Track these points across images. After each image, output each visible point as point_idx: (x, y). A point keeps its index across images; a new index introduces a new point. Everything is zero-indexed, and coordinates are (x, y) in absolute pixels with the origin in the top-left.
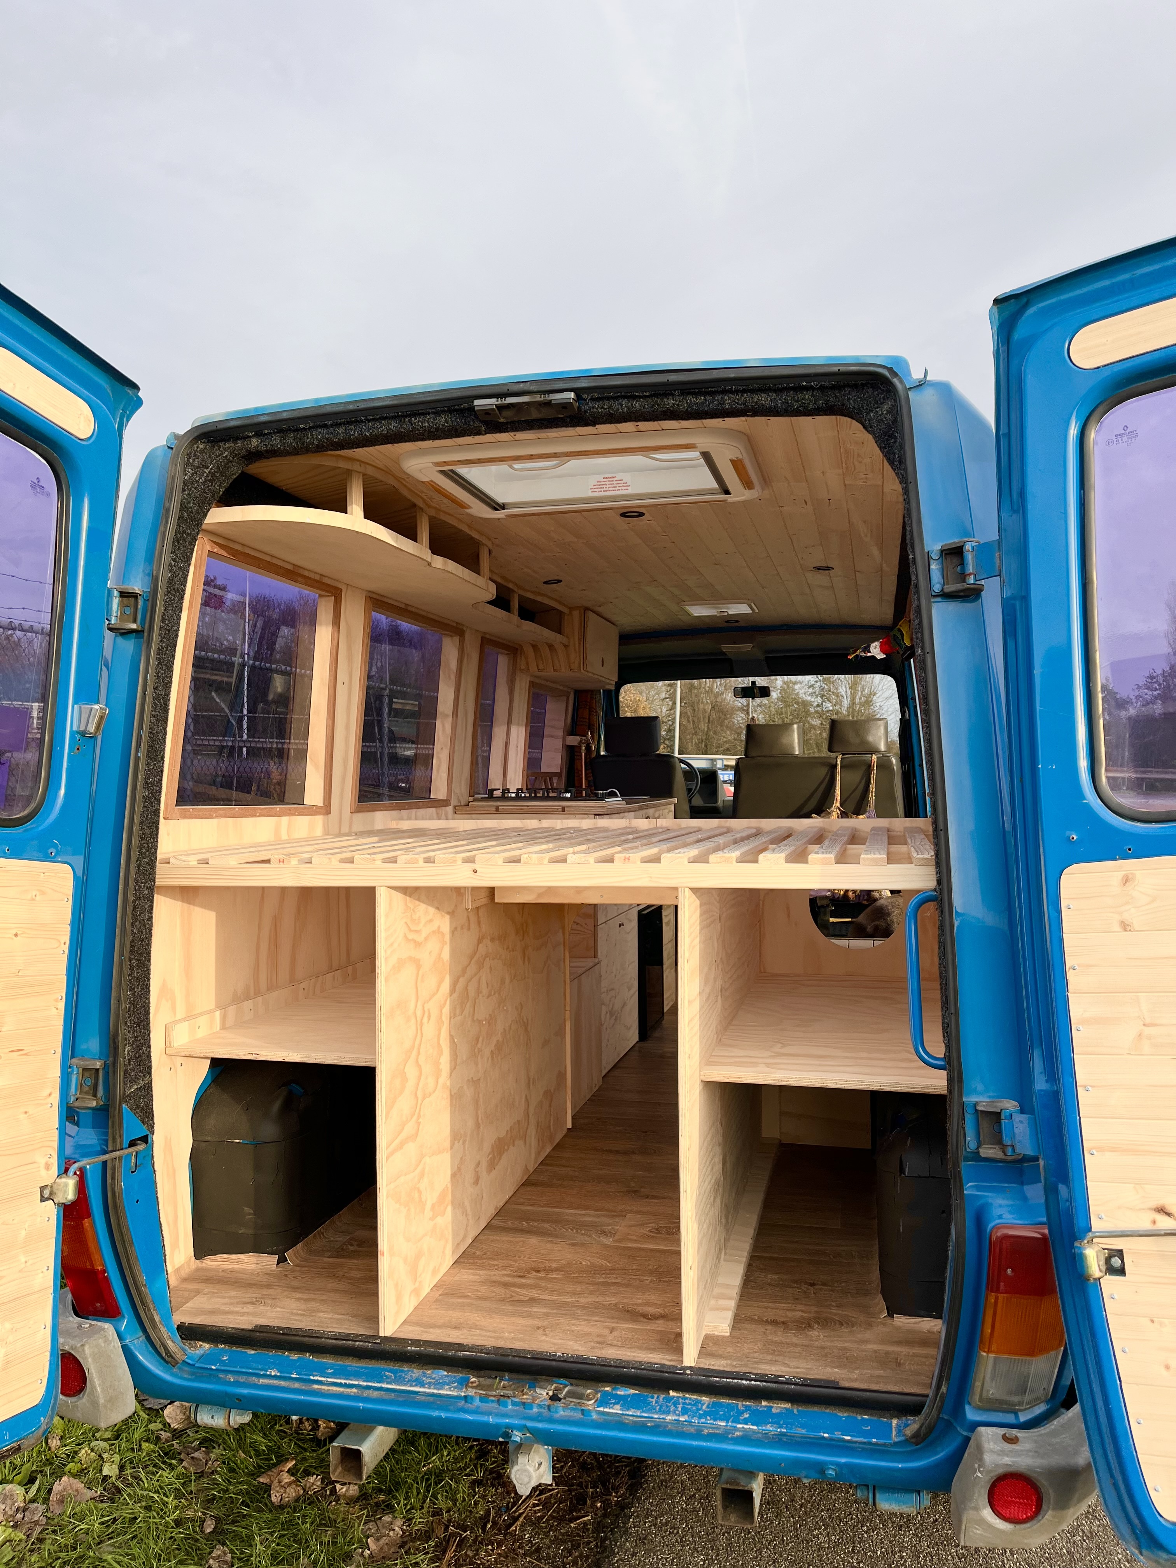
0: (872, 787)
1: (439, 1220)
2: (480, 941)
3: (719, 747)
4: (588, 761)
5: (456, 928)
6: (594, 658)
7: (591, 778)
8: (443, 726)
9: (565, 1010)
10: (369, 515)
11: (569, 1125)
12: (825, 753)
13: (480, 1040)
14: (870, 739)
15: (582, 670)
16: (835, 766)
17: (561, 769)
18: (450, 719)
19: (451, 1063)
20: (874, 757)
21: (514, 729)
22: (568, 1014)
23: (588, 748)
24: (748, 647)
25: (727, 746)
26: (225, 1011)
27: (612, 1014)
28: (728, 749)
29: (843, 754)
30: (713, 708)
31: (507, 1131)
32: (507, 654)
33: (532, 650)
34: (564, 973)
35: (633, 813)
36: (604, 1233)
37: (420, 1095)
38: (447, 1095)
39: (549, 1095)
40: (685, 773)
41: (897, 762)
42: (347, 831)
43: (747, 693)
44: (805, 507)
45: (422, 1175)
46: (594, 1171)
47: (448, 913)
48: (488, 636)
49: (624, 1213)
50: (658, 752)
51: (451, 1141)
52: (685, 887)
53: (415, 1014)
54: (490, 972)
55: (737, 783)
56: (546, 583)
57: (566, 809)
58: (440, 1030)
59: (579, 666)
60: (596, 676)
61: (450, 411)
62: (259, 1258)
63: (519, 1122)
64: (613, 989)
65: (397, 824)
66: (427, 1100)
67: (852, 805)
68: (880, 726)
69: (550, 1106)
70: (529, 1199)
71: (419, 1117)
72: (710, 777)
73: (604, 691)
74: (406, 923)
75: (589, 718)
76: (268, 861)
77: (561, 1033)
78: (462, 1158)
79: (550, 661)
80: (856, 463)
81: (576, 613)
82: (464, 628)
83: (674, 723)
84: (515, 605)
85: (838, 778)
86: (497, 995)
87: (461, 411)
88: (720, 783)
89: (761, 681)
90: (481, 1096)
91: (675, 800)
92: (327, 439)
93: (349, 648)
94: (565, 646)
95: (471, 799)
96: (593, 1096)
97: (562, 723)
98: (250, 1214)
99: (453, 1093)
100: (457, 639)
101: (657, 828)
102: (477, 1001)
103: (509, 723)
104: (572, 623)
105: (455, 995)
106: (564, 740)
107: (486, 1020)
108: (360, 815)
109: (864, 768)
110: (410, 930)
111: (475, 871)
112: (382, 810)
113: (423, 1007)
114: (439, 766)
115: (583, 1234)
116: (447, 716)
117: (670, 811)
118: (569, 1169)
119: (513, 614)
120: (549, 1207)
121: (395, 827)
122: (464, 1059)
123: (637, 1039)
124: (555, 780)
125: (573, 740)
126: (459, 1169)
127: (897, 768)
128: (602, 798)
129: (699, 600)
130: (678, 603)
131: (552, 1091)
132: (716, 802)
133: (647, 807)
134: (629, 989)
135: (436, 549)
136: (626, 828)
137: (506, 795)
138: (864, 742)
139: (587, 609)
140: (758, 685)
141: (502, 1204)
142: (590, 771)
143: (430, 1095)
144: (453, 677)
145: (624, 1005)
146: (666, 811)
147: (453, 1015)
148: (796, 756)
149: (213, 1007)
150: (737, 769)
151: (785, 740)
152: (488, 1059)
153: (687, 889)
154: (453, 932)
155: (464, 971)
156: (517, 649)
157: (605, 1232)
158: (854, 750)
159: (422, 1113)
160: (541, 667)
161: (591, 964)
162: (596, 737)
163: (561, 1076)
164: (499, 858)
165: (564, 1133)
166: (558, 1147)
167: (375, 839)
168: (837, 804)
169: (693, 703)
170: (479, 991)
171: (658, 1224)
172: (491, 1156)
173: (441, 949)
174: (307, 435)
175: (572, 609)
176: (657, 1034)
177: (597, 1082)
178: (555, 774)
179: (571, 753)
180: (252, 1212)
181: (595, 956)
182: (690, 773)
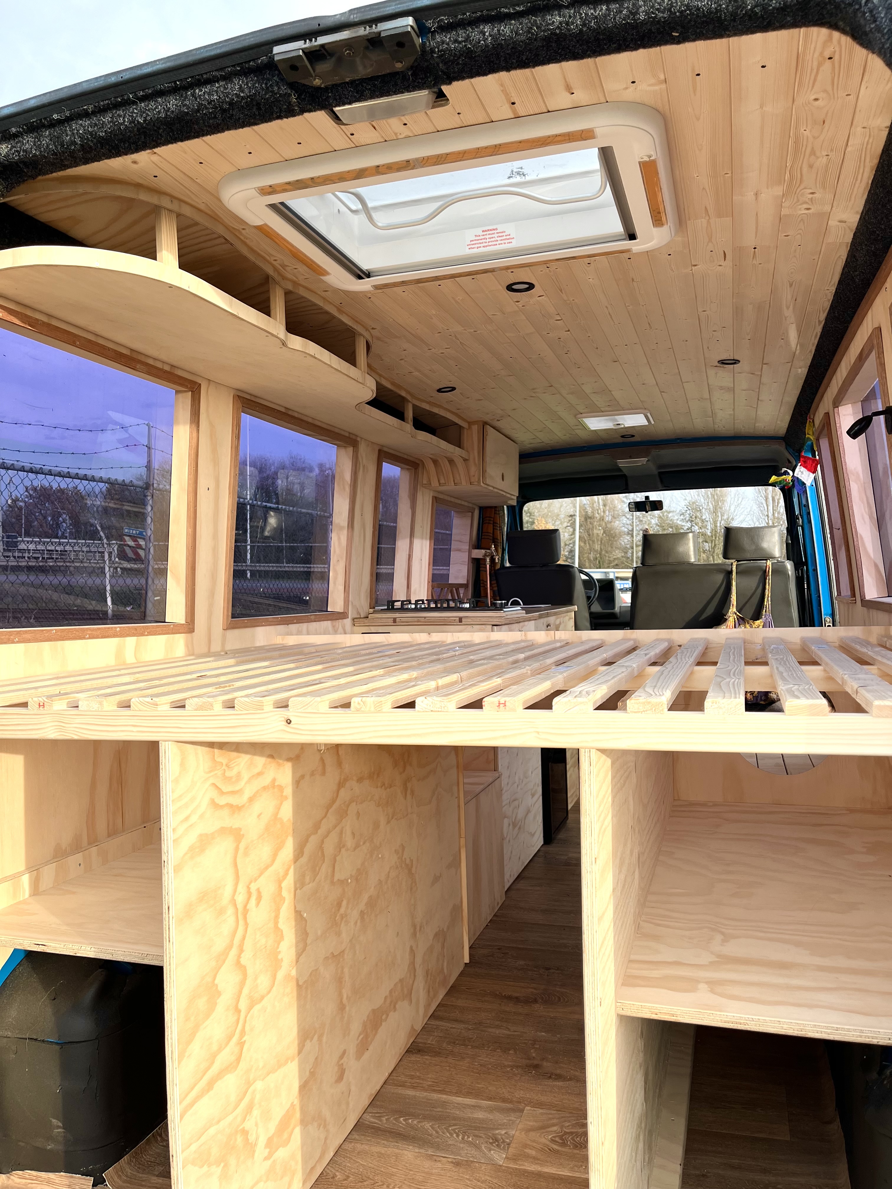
0: (768, 593)
1: (282, 1153)
2: (341, 785)
3: (610, 563)
4: (493, 572)
5: (303, 777)
6: (493, 472)
7: (496, 589)
8: (339, 539)
9: (460, 837)
10: (185, 265)
11: (467, 960)
12: (719, 559)
13: (344, 903)
14: (765, 545)
15: (482, 484)
16: (731, 572)
17: (468, 581)
18: (345, 532)
19: (297, 946)
20: (769, 563)
21: (417, 543)
22: (463, 841)
23: (492, 560)
24: (642, 461)
25: (616, 562)
26: (37, 873)
27: (514, 825)
28: (617, 565)
29: (738, 561)
30: (604, 532)
31: (386, 998)
32: (408, 469)
33: (433, 465)
34: (458, 797)
35: (533, 622)
36: (496, 1142)
37: (243, 1005)
38: (291, 988)
39: (441, 935)
40: (584, 581)
41: (791, 568)
42: (219, 649)
43: (639, 507)
44: (722, 262)
45: (250, 1108)
46: (490, 1030)
47: (289, 760)
48: (385, 449)
49: (521, 1106)
50: (558, 563)
51: (299, 1045)
52: (590, 749)
53: (233, 902)
54: (358, 819)
55: (635, 591)
56: (439, 391)
57: (463, 620)
58: (278, 910)
59: (479, 479)
60: (496, 490)
61: (245, 72)
62: (71, 1180)
63: (401, 981)
64: (515, 800)
65: (283, 640)
66: (257, 1007)
67: (751, 609)
68: (774, 532)
69: (443, 947)
70: (412, 1077)
71: (243, 1033)
72: (608, 586)
73: (508, 507)
74: (214, 784)
75: (493, 534)
76: (25, 705)
77: (455, 864)
78: (316, 1058)
79: (451, 476)
80: (805, 169)
81: (475, 428)
82: (359, 439)
83: (574, 545)
84: (409, 414)
85: (734, 583)
86: (368, 844)
87: (258, 71)
88: (616, 591)
89: (654, 496)
90: (346, 970)
91: (576, 608)
92: (91, 133)
93: (214, 451)
94: (465, 460)
95: (371, 610)
96: (495, 915)
97: (467, 538)
98: (58, 1127)
99: (301, 983)
100: (350, 450)
101: (555, 641)
102: (338, 858)
103: (412, 535)
104: (472, 437)
105: (304, 860)
106: (470, 553)
107: (351, 876)
108: (237, 632)
109: (760, 574)
110: (222, 793)
111: (289, 722)
112: (263, 626)
113: (248, 888)
114: (336, 579)
115: (468, 1142)
116: (341, 528)
117: (570, 618)
118: (462, 1026)
119: (408, 423)
120: (434, 1091)
121: (281, 642)
122: (319, 933)
123: (542, 843)
124: (462, 591)
125: (478, 554)
126: (312, 1074)
127: (792, 574)
128: (501, 608)
129: (596, 411)
130: (575, 416)
131: (445, 930)
132: (614, 608)
133: (548, 615)
134: (533, 795)
135: (292, 327)
136: (522, 641)
137: (406, 607)
138: (759, 549)
139: (485, 423)
140: (651, 499)
141: (378, 1088)
142: (495, 582)
143: (262, 998)
144: (348, 489)
145: (528, 811)
146: (567, 618)
147: (300, 883)
148: (692, 564)
149: (22, 867)
150: (635, 579)
151: (681, 549)
152: (356, 923)
153: (593, 752)
154: (297, 782)
155: (317, 827)
156: (418, 464)
157: (497, 1140)
158: (749, 556)
159: (247, 1028)
160: (442, 481)
161: (491, 780)
162: (500, 550)
163: (457, 909)
164: (323, 703)
165: (461, 969)
166: (453, 990)
167: (231, 661)
168: (733, 609)
169: (589, 529)
170: (340, 846)
171: (562, 1127)
172: (362, 1036)
173: (278, 808)
174: (66, 130)
175: (470, 423)
176: (561, 835)
177: (499, 898)
178: (461, 585)
179: (477, 565)
180: (60, 1124)
181: (496, 769)
182: (589, 583)
